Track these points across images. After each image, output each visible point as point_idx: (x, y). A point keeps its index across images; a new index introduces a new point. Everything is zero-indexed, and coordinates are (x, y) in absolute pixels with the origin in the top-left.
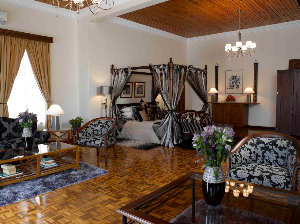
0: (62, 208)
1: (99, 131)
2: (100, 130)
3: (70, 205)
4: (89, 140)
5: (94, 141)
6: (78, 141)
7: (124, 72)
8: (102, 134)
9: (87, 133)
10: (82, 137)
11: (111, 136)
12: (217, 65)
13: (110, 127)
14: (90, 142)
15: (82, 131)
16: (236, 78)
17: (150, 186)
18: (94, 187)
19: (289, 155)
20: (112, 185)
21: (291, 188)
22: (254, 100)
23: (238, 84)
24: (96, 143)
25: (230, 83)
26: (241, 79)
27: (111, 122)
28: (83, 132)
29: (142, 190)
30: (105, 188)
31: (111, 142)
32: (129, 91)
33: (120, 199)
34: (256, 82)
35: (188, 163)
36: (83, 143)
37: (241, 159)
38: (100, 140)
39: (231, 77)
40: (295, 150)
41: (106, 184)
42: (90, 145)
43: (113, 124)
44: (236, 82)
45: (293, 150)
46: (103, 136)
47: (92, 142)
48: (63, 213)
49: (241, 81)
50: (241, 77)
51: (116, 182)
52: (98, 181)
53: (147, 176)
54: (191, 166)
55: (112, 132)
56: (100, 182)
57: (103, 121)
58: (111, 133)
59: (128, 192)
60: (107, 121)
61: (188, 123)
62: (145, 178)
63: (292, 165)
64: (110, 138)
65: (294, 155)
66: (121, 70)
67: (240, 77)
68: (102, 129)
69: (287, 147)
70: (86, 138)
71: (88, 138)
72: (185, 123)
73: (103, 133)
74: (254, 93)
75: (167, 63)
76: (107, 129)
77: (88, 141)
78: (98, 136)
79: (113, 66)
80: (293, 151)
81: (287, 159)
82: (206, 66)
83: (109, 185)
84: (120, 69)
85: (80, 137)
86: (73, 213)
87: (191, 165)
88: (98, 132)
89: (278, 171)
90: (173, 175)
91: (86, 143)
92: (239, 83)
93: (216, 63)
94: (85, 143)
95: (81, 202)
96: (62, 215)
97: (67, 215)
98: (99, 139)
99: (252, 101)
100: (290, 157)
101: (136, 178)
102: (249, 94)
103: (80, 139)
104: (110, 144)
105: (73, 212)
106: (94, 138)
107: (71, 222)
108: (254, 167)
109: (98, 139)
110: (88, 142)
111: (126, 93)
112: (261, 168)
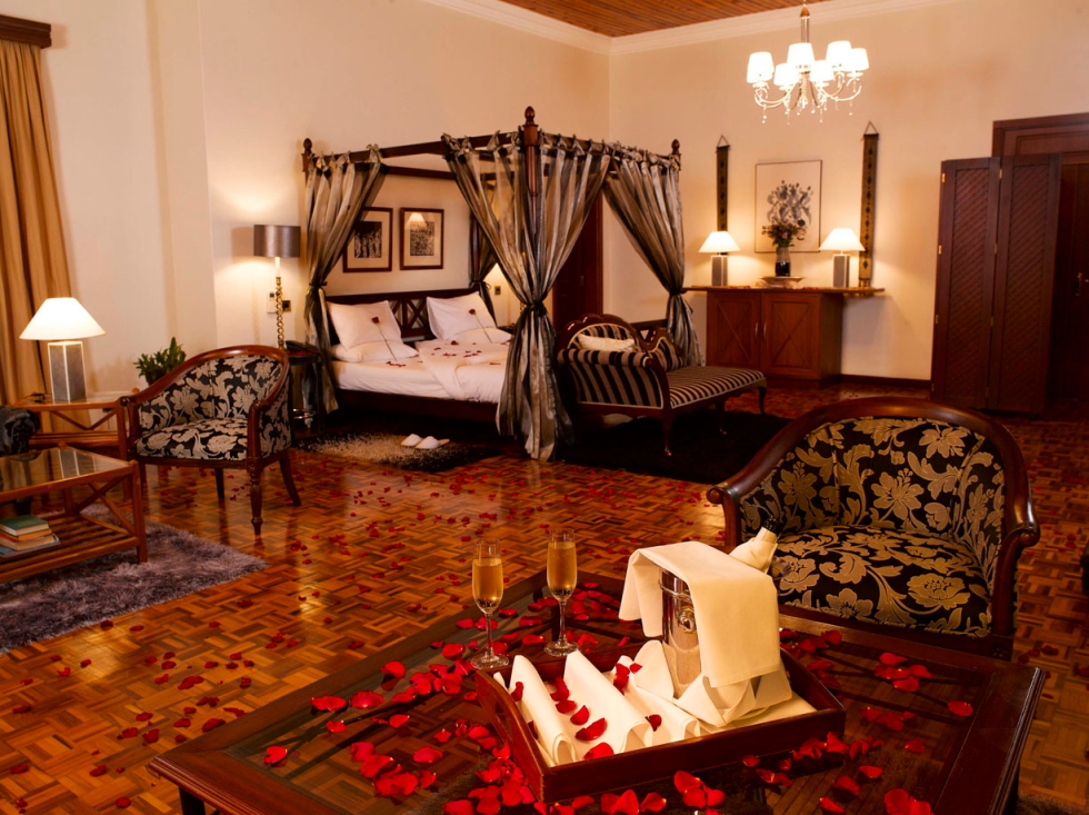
0: (34, 724)
1: (223, 401)
2: (224, 396)
3: (71, 710)
4: (186, 438)
5: (205, 441)
6: (140, 444)
7: (351, 168)
8: (235, 412)
9: (172, 410)
10: (153, 427)
11: (273, 418)
12: (723, 144)
13: (266, 386)
14: (190, 444)
15: (154, 402)
16: (793, 192)
17: (420, 619)
18: (193, 630)
19: (971, 488)
20: (266, 620)
21: (989, 625)
22: (860, 279)
23: (804, 217)
24: (211, 448)
25: (772, 211)
26: (812, 197)
27: (268, 366)
28: (158, 408)
29: (381, 637)
30: (235, 633)
31: (275, 443)
32: (377, 246)
33: (286, 680)
34: (868, 210)
35: (589, 521)
36: (158, 451)
37: (783, 510)
38: (227, 434)
39: (775, 190)
40: (997, 467)
41: (245, 615)
42: (189, 457)
43: (278, 371)
44: (794, 210)
45: (991, 466)
46: (241, 421)
47: (198, 446)
48: (33, 747)
49: (813, 204)
50: (816, 189)
51: (284, 606)
52: (213, 603)
53: (418, 577)
54: (597, 534)
55: (278, 404)
56: (222, 606)
57: (238, 363)
58: (273, 407)
59: (324, 647)
60: (252, 360)
61: (599, 368)
62: (406, 585)
63: (989, 531)
64: (269, 428)
65: (995, 487)
66: (341, 162)
67: (809, 188)
68: (233, 395)
69: (964, 457)
70: (170, 429)
71: (181, 428)
72: (586, 367)
73: (238, 409)
74: (863, 249)
75: (517, 130)
76: (253, 391)
77: (179, 440)
78: (221, 419)
79: (308, 143)
80: (991, 472)
81: (967, 506)
82: (675, 145)
83: (254, 619)
84: (337, 157)
85: (145, 429)
86: (72, 744)
87: (596, 531)
88: (216, 404)
89: (934, 558)
90: (518, 571)
91: (172, 450)
92: (807, 210)
93: (722, 137)
94: (167, 449)
95: (124, 696)
96: (24, 756)
97: (46, 756)
98: (225, 431)
99: (854, 282)
100: (977, 499)
101: (369, 590)
102: (844, 252)
103: (146, 434)
104: (270, 451)
105: (76, 741)
106: (202, 427)
107: (56, 783)
108: (836, 541)
109: (220, 433)
110: (180, 447)
111: (365, 254)
112: (866, 547)
